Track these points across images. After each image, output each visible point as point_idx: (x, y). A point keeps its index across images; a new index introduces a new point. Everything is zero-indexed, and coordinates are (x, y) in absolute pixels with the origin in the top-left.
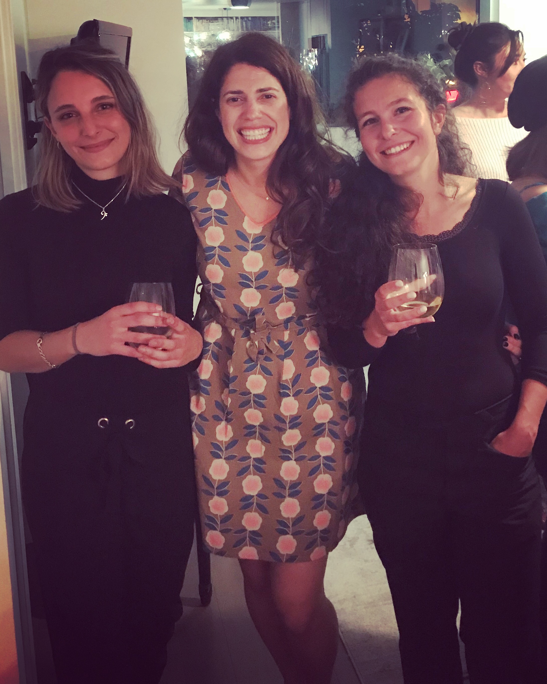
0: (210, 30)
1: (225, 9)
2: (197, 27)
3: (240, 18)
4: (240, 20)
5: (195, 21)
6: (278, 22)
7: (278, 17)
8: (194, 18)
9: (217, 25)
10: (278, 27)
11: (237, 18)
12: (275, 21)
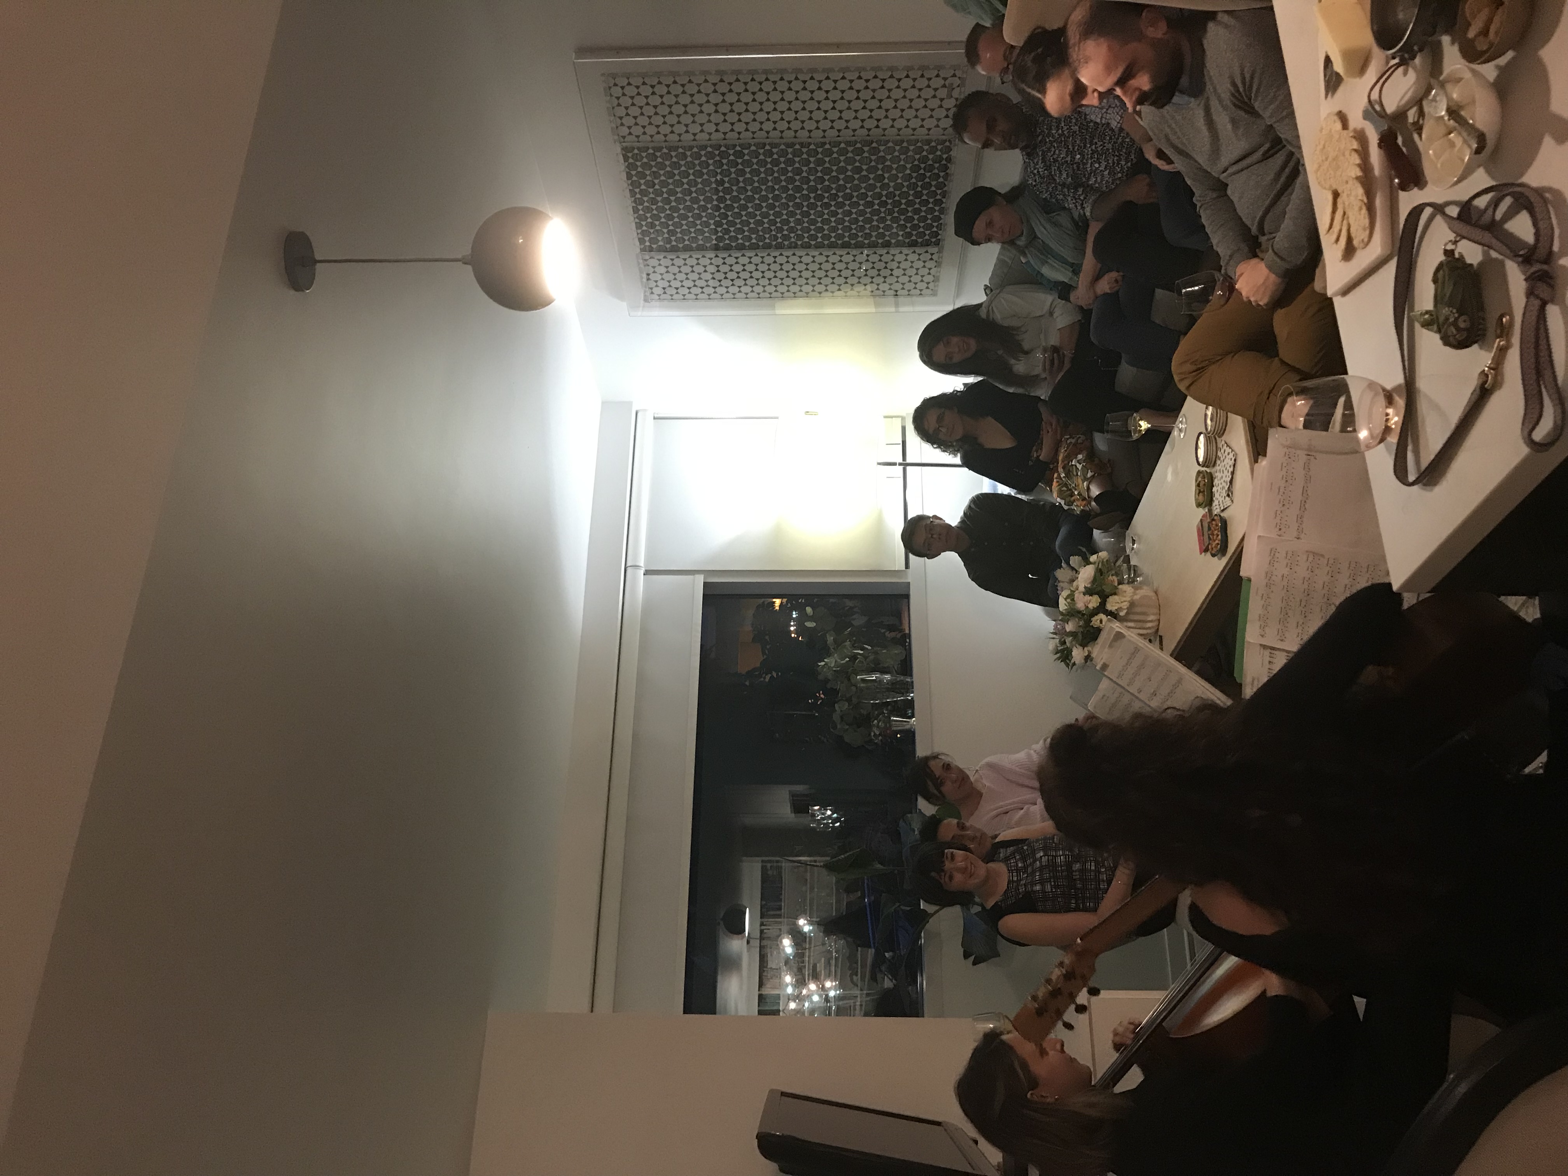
0: (778, 967)
1: (748, 942)
2: (774, 988)
3: (763, 920)
4: (765, 920)
5: (766, 991)
6: (769, 861)
7: (762, 861)
8: (760, 992)
9: (771, 955)
10: (777, 862)
11: (762, 924)
12: (769, 865)
